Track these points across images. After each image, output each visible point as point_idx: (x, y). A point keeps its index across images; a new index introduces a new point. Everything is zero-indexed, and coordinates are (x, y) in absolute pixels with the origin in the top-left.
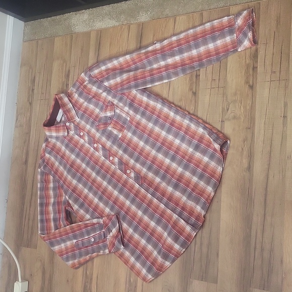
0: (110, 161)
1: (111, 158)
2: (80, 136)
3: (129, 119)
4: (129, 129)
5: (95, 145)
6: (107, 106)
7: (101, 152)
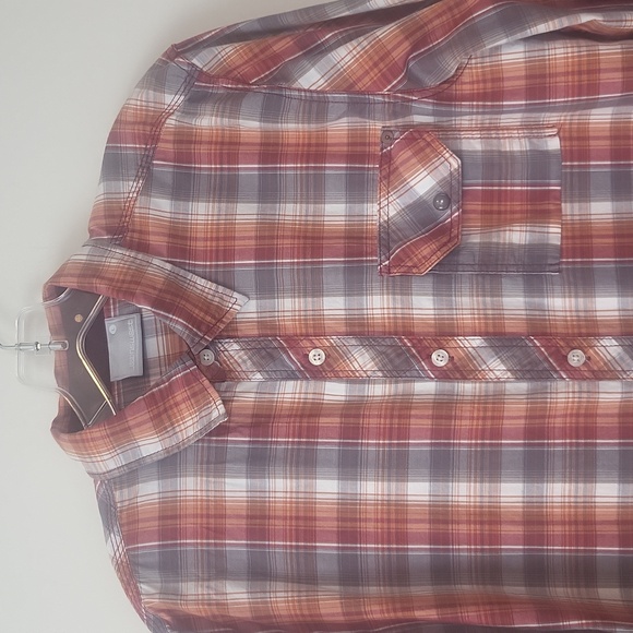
0: (575, 374)
1: (576, 358)
2: (317, 374)
3: (554, 144)
4: (581, 188)
5: (440, 359)
6: (387, 159)
7: (497, 367)
